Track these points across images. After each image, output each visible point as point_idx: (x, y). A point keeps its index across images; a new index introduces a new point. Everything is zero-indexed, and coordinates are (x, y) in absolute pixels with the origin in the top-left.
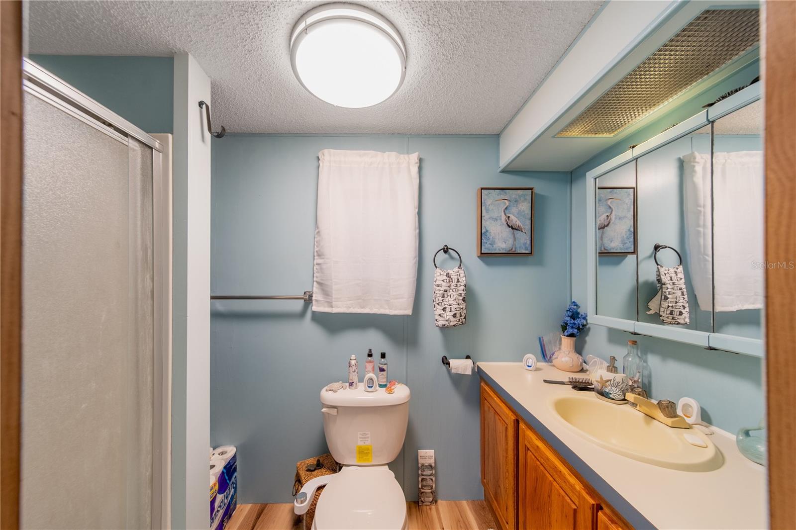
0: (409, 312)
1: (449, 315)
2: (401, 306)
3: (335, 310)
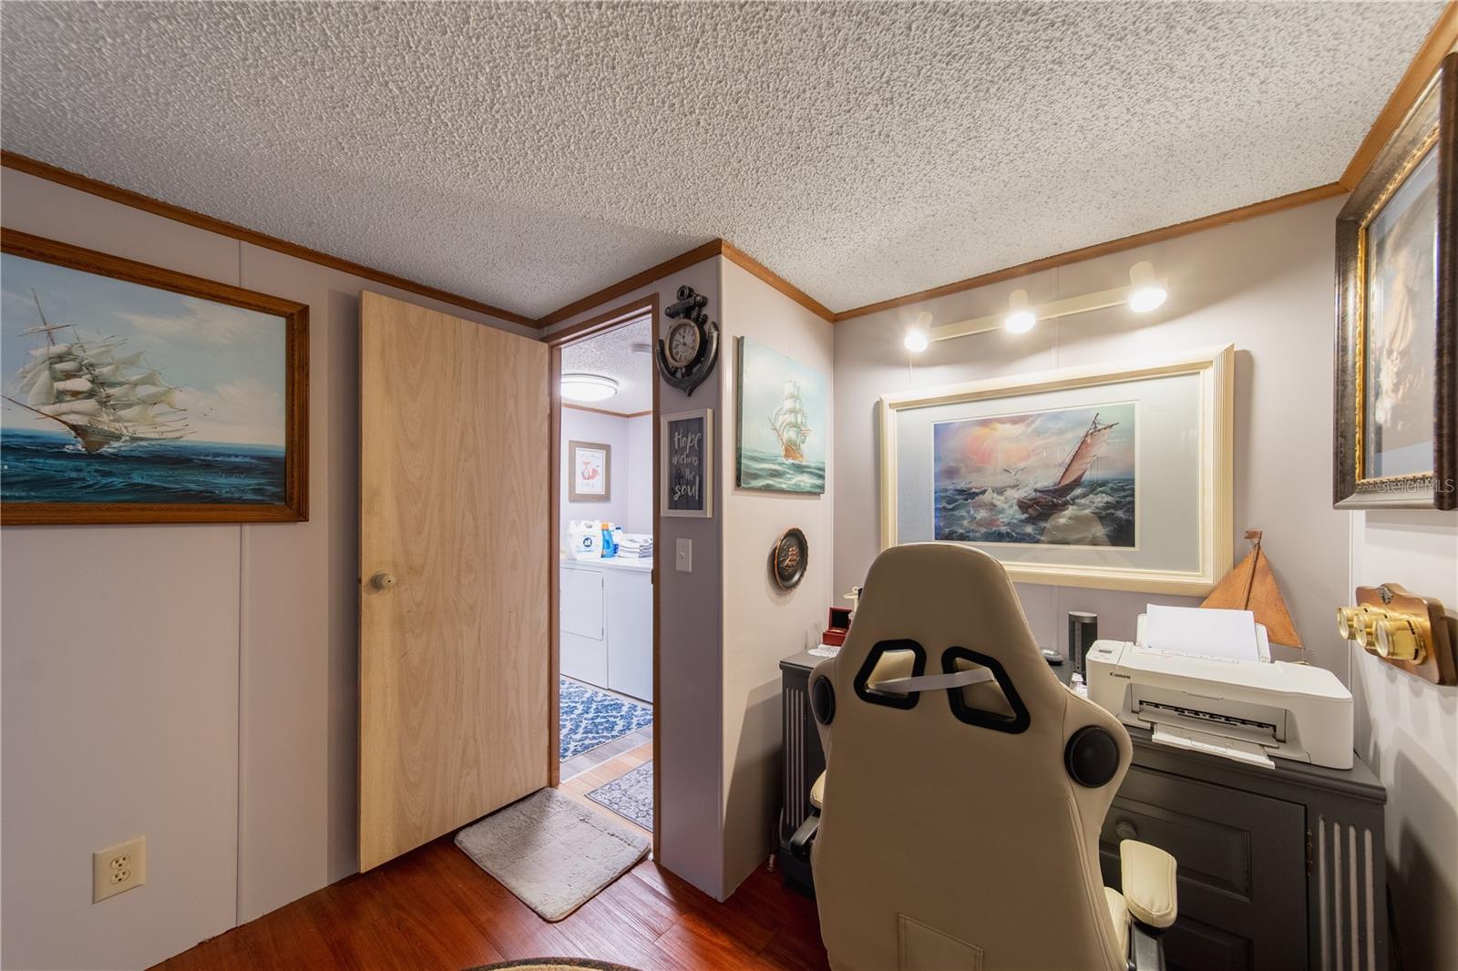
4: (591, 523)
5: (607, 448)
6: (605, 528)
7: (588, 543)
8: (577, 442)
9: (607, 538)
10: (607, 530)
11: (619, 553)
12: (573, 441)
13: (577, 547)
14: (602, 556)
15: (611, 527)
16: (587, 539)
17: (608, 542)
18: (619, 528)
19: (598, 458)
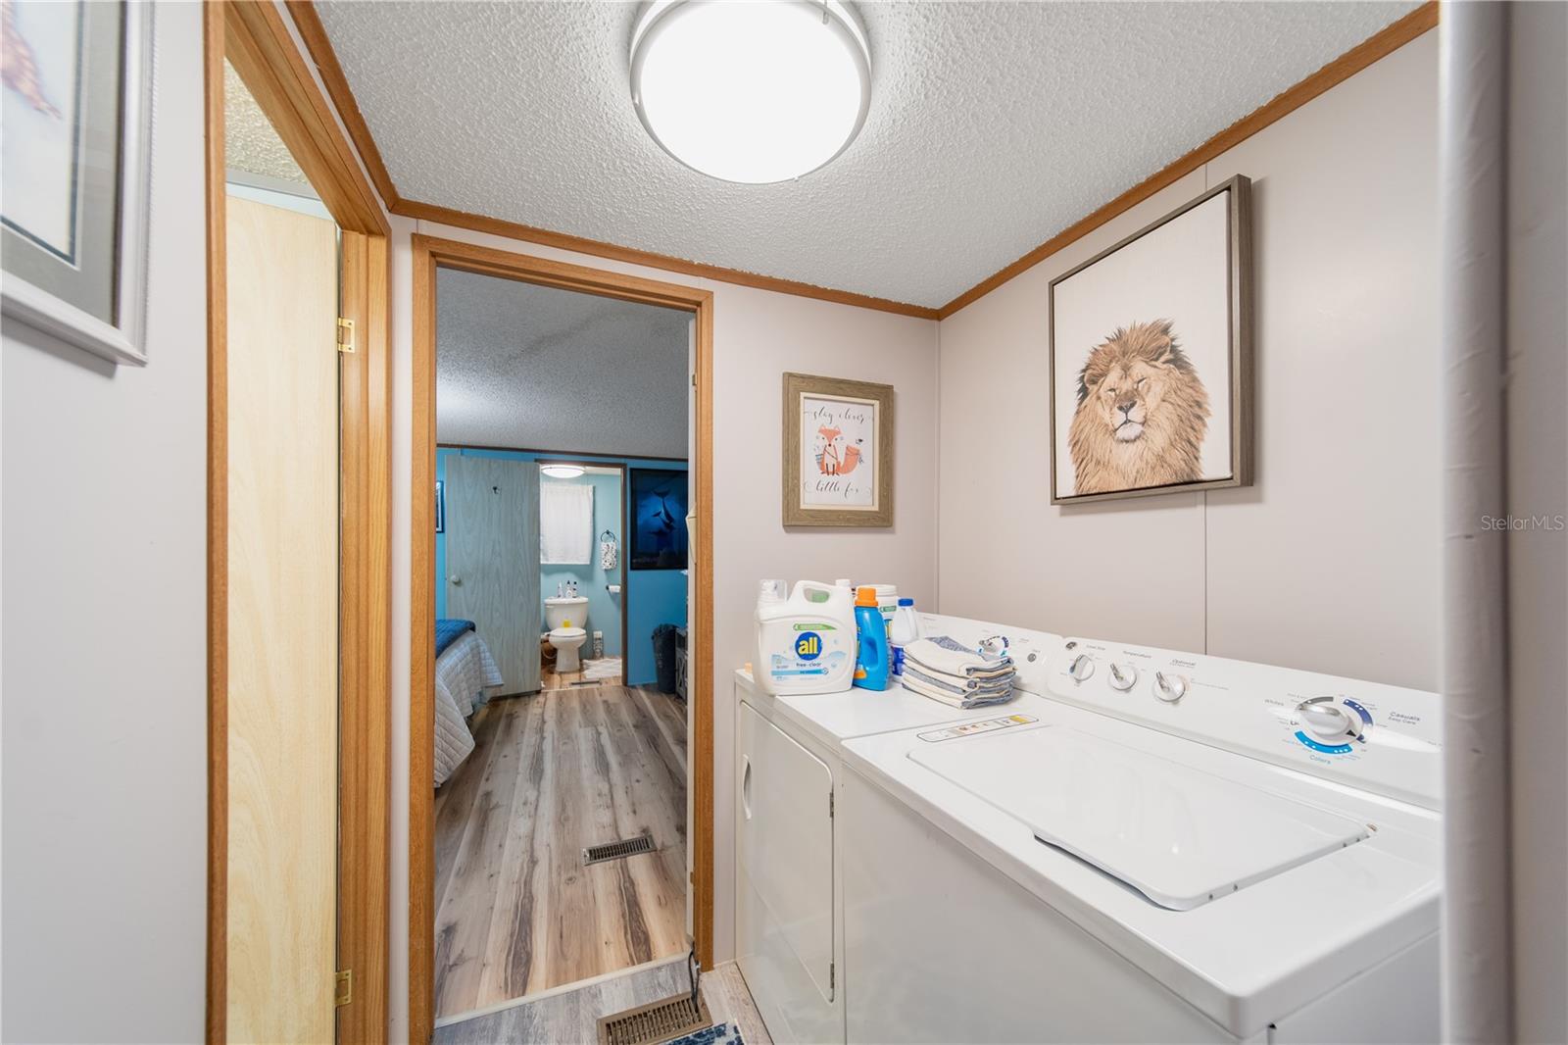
0: (588, 563)
1: (608, 564)
2: (585, 560)
3: (549, 563)
4: (818, 586)
5: (883, 394)
6: (865, 602)
7: (809, 647)
8: (803, 377)
9: (871, 633)
10: (873, 609)
11: (905, 677)
12: (791, 375)
13: (776, 658)
14: (855, 684)
15: (885, 595)
16: (805, 637)
17: (872, 644)
18: (909, 603)
19: (857, 422)
